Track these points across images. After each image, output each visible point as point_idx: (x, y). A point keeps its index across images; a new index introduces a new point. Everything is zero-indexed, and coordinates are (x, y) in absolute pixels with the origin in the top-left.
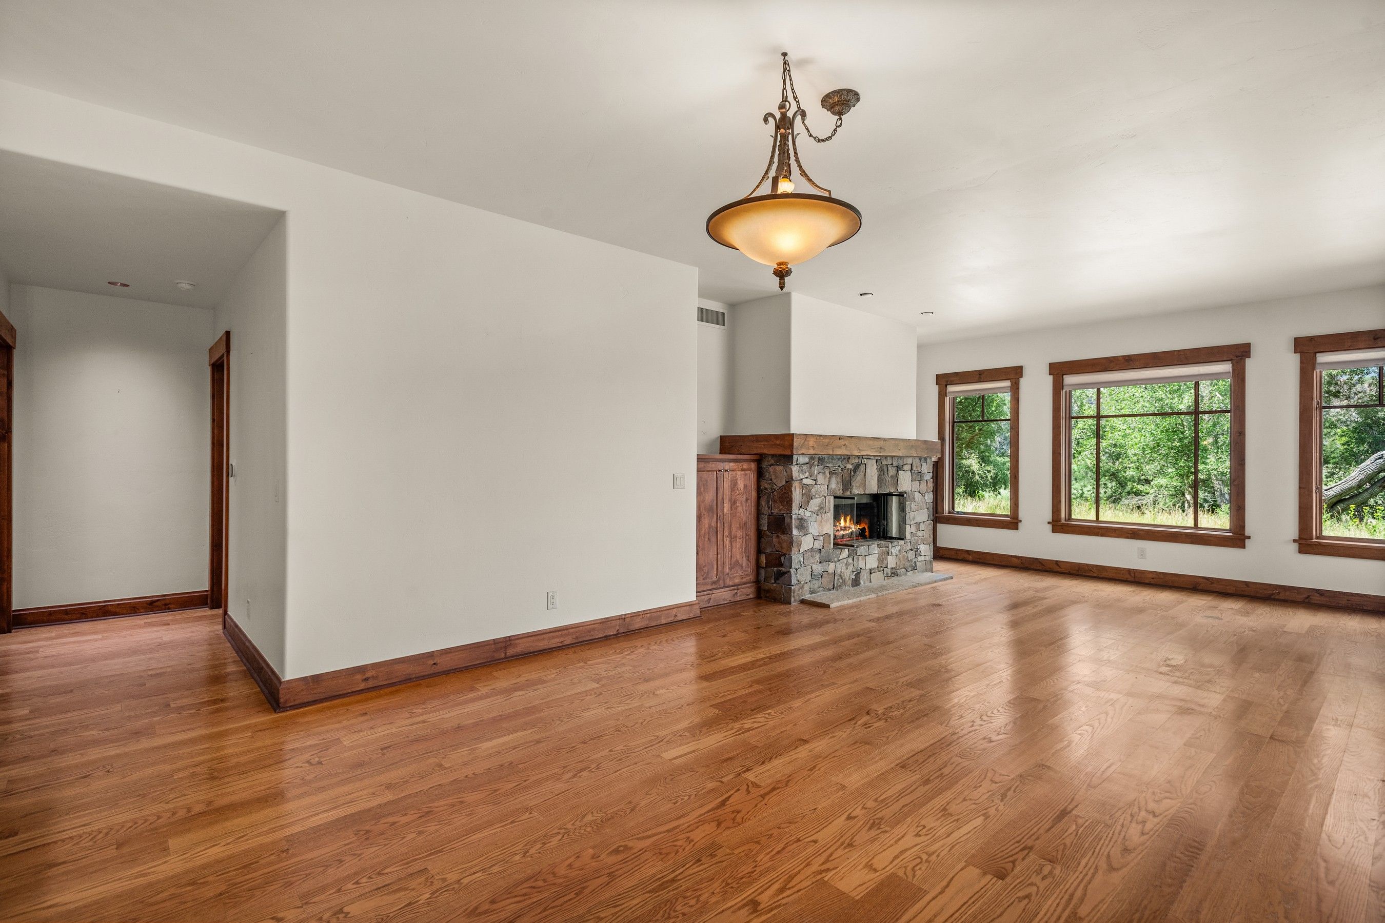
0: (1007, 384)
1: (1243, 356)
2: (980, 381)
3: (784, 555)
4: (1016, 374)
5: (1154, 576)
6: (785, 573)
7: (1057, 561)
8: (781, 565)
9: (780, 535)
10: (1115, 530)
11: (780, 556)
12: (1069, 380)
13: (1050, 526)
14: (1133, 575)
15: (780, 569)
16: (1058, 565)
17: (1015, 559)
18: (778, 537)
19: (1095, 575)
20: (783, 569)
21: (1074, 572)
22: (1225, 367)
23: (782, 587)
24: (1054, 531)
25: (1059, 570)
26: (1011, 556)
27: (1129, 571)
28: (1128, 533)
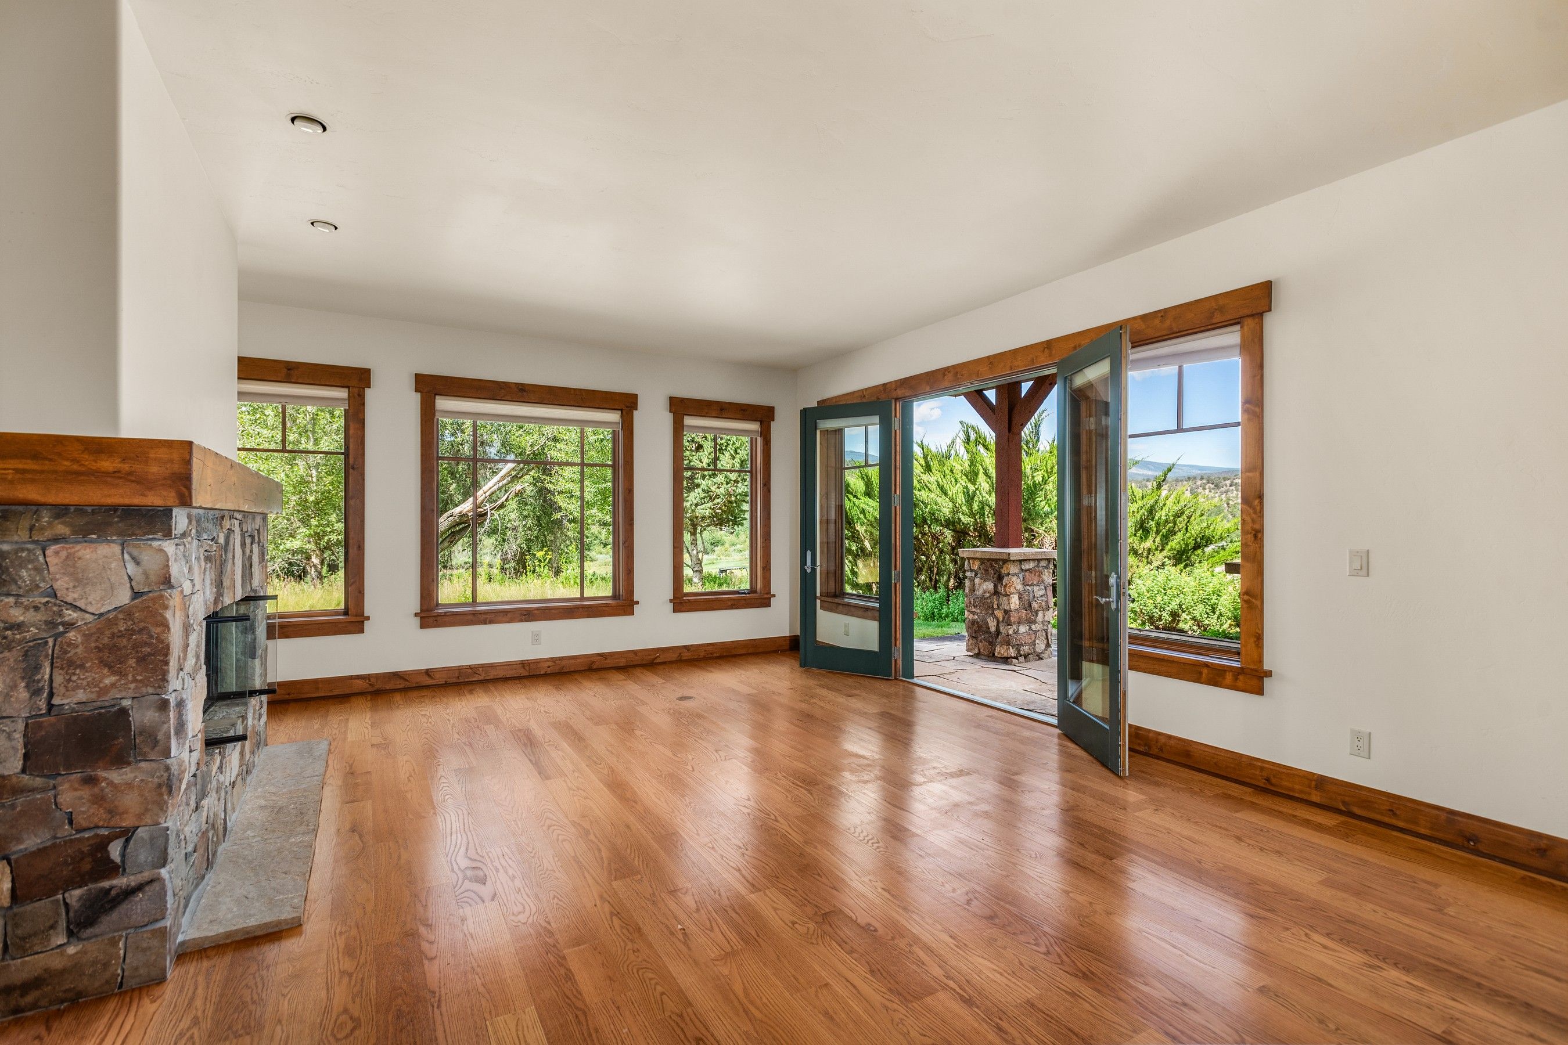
0: (342, 394)
1: (631, 407)
2: (288, 380)
3: (127, 834)
4: (360, 380)
5: (550, 664)
6: (129, 893)
7: (427, 670)
8: (114, 869)
9: (102, 774)
10: (505, 612)
11: (102, 844)
12: (443, 403)
13: (418, 620)
14: (527, 668)
15: (106, 884)
16: (429, 675)
17: (358, 681)
18: (91, 781)
19: (481, 678)
20: (121, 882)
21: (454, 680)
22: (614, 417)
23: (114, 943)
24: (423, 626)
25: (431, 682)
26: (351, 677)
27: (523, 664)
28: (521, 615)
